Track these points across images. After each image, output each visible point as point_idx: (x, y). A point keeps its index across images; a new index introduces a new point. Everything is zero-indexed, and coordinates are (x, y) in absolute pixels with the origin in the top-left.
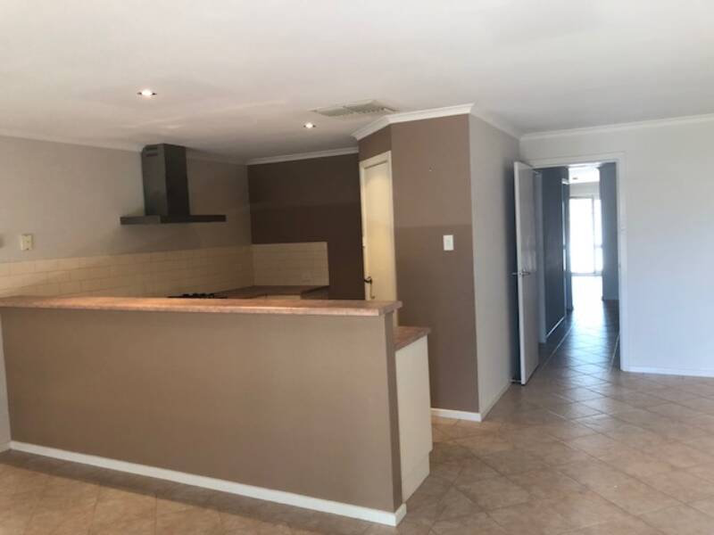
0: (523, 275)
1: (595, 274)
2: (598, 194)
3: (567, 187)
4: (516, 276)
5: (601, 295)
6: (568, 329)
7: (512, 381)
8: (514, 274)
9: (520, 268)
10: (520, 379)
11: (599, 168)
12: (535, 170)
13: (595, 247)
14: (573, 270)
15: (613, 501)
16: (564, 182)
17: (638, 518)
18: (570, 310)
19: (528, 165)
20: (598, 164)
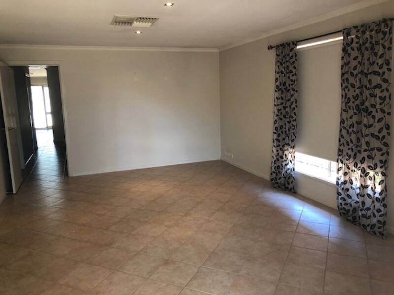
0: (9, 130)
1: (48, 128)
2: (47, 83)
3: (29, 78)
4: (5, 131)
5: (53, 139)
6: (36, 160)
7: (7, 193)
8: (3, 129)
9: (6, 126)
10: (12, 191)
11: (46, 69)
12: (10, 67)
13: (46, 113)
14: (36, 126)
15: (74, 238)
16: (26, 76)
17: (87, 242)
18: (37, 148)
19: (6, 63)
20: (45, 66)
